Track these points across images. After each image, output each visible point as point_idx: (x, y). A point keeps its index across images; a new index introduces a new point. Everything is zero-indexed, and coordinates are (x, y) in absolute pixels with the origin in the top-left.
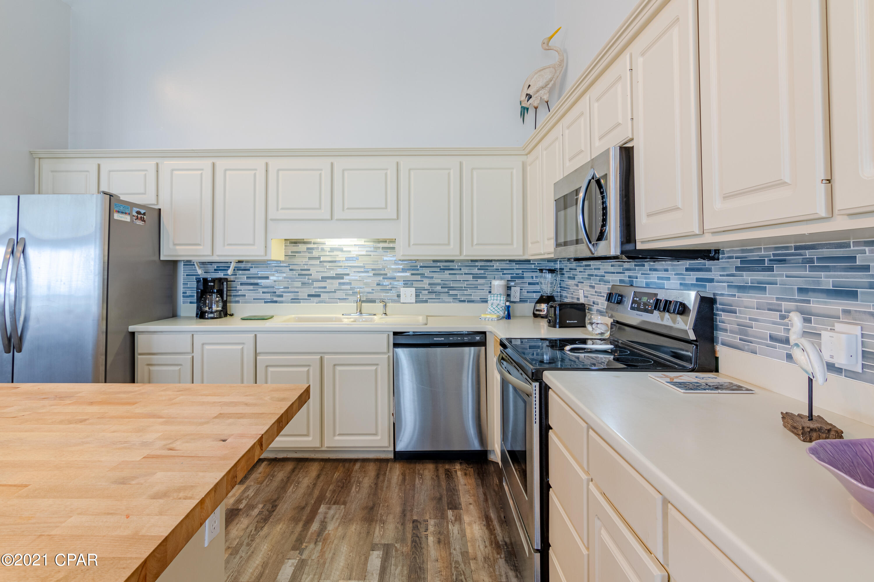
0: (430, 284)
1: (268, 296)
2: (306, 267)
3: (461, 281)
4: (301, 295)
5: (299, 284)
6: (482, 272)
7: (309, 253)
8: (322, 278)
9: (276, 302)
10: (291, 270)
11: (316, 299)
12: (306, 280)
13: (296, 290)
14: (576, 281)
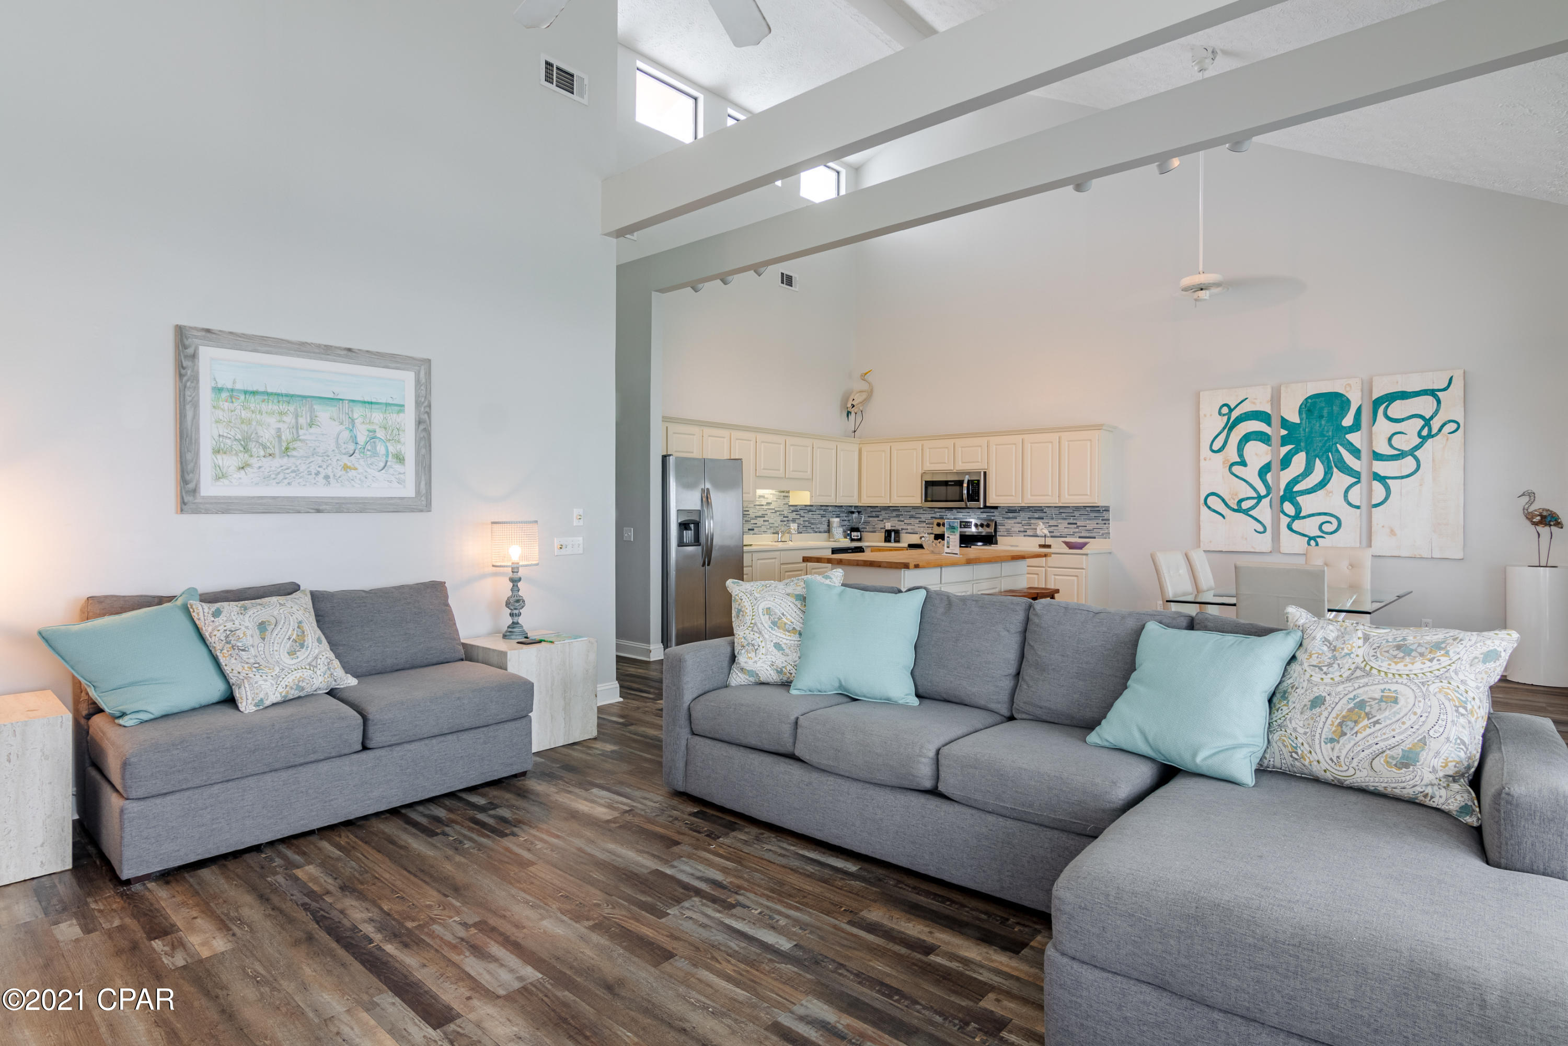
0: (804, 522)
6: (824, 514)
14: (881, 518)
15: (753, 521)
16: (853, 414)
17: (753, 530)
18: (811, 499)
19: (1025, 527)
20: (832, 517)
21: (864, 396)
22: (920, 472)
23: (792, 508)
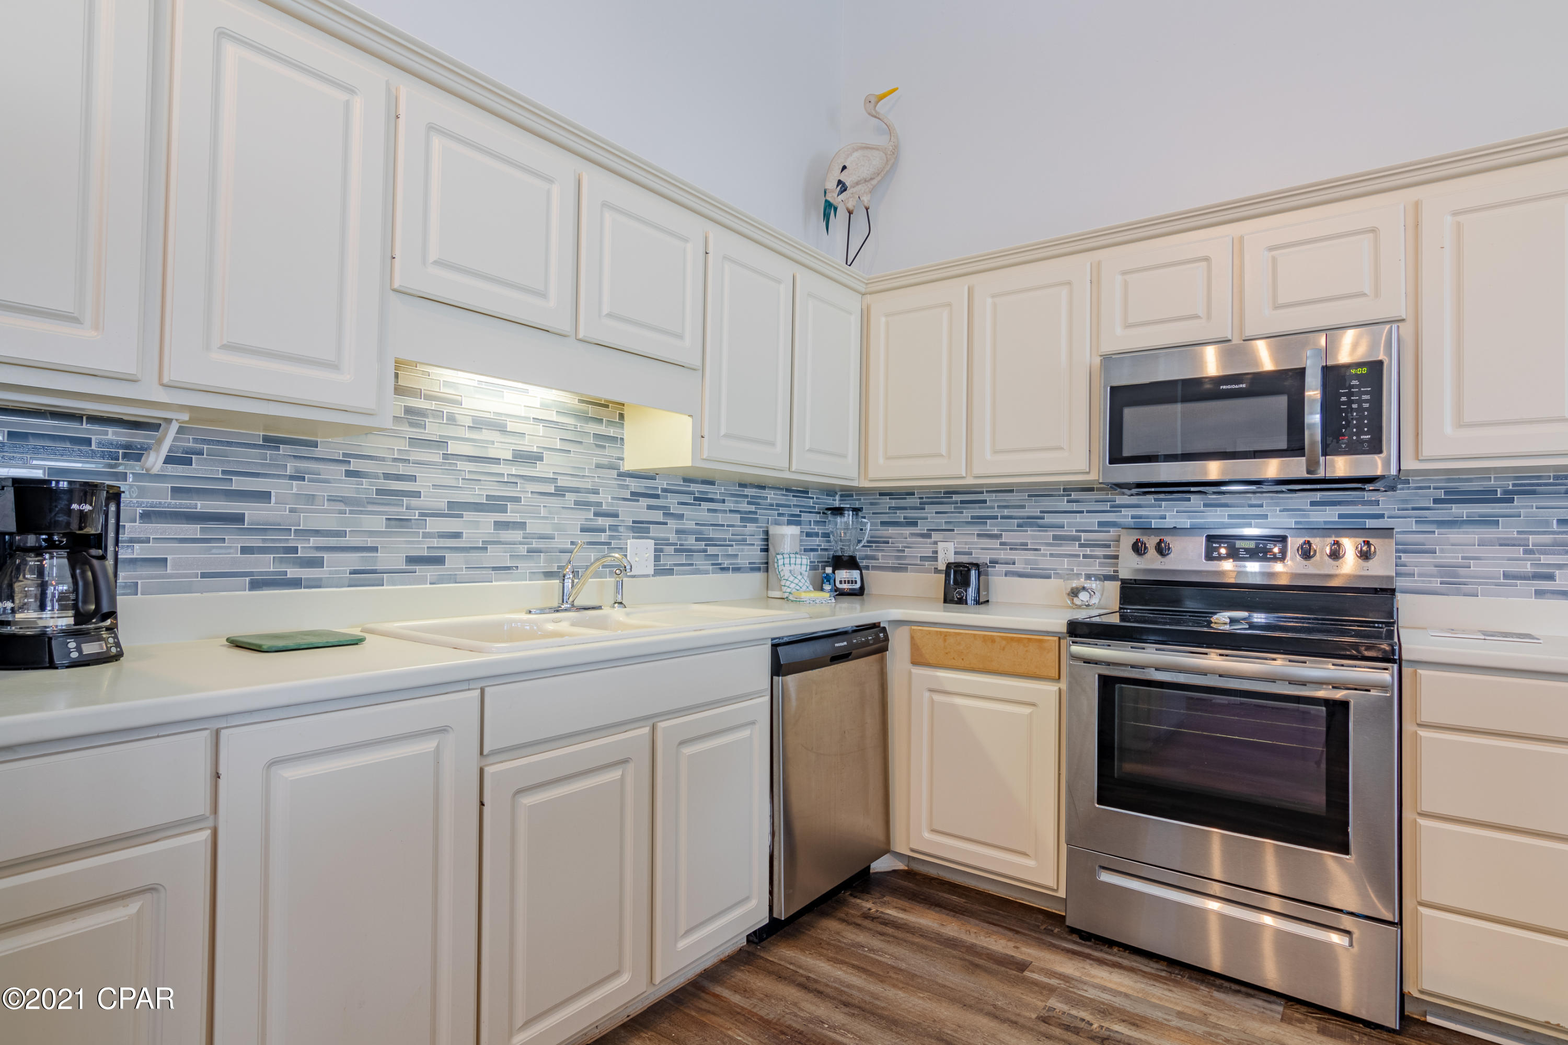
0: (678, 532)
1: (266, 564)
2: (402, 469)
3: (723, 525)
4: (384, 560)
5: (377, 523)
6: (752, 508)
7: (411, 424)
8: (451, 505)
9: (296, 583)
10: (349, 474)
11: (430, 571)
12: (399, 511)
13: (370, 542)
14: (922, 528)
15: (434, 525)
16: (842, 213)
17: (440, 561)
18: (696, 449)
19: (1544, 559)
20: (777, 523)
21: (877, 160)
22: (1088, 359)
23: (635, 485)
